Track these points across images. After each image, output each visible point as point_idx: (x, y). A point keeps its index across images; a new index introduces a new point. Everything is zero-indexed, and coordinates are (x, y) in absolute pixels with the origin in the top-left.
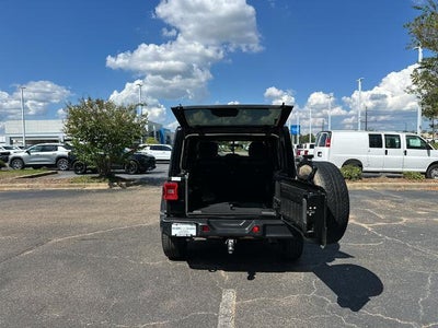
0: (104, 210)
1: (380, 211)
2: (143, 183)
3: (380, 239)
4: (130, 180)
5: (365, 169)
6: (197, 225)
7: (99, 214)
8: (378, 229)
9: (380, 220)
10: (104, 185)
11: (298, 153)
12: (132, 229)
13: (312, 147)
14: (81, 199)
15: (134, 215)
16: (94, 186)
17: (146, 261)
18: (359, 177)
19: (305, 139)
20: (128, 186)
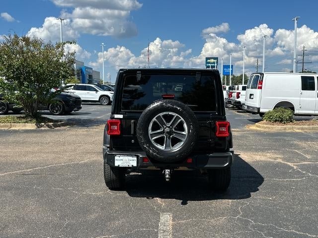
0: (36, 149)
1: (307, 152)
2: (71, 123)
3: (302, 175)
4: (57, 121)
5: (296, 112)
6: (138, 157)
7: (33, 153)
8: (303, 167)
9: (305, 159)
10: (31, 126)
11: (230, 95)
12: (68, 166)
13: (244, 88)
14: (11, 138)
15: (68, 154)
16: (20, 126)
17: (88, 191)
18: (290, 120)
19: (237, 81)
20: (56, 126)
